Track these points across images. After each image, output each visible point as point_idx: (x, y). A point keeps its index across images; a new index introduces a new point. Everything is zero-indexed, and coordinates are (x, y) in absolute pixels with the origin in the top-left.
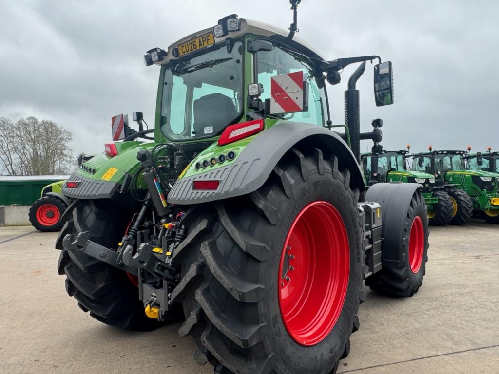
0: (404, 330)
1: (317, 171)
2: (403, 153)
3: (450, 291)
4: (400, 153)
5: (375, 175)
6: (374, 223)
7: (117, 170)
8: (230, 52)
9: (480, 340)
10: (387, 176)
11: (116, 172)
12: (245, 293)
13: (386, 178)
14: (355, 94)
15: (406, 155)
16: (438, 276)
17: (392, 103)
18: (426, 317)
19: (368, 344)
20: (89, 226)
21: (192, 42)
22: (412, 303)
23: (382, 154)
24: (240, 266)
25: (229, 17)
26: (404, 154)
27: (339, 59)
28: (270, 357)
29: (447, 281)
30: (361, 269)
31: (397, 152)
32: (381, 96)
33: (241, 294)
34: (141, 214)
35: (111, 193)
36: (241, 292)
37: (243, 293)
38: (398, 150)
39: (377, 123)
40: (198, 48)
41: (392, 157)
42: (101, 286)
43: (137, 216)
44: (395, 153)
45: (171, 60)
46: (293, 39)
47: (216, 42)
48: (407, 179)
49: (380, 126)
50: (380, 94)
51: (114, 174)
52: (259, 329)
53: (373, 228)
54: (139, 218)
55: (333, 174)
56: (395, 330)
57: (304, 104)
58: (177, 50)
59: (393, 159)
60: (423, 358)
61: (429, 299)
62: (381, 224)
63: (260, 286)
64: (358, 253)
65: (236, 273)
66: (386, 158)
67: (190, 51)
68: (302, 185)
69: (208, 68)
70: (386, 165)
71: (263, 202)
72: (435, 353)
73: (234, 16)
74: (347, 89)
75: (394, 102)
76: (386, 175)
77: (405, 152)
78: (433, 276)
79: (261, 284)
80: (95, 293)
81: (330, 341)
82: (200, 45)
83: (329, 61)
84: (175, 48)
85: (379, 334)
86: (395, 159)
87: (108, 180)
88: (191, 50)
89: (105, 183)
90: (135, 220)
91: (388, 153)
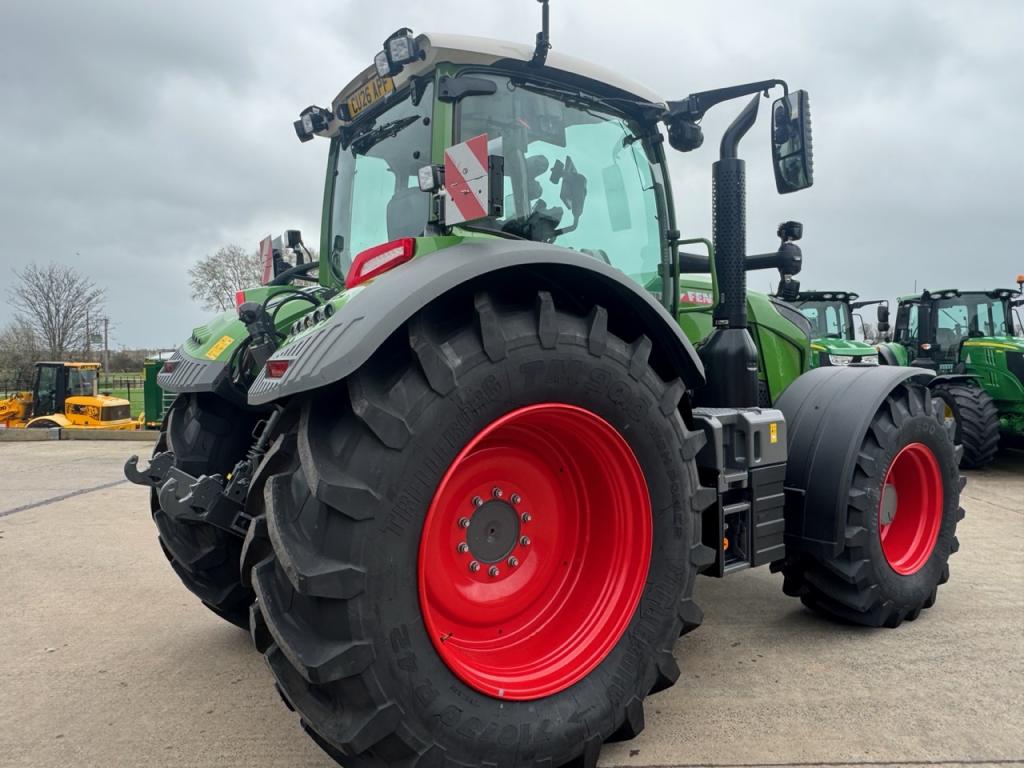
0: (821, 698)
1: (536, 341)
2: (1004, 294)
3: (1004, 625)
4: (996, 295)
5: (928, 347)
6: (757, 455)
7: (232, 340)
8: (416, 103)
9: (1000, 744)
10: (960, 351)
11: (229, 343)
12: (311, 578)
13: (957, 354)
14: (734, 168)
15: (1013, 300)
16: (1000, 588)
17: (808, 183)
18: (897, 675)
19: (715, 718)
20: (189, 442)
21: (363, 89)
22: (885, 642)
23: (949, 298)
24: (316, 527)
25: (395, 36)
26: (1008, 297)
27: (691, 96)
28: (381, 708)
29: (1014, 602)
30: (688, 553)
31: (987, 293)
32: (790, 170)
33: (302, 579)
34: (269, 423)
35: (215, 382)
36: (303, 576)
37: (305, 577)
38: (991, 289)
39: (790, 231)
40: (373, 100)
41: (979, 306)
42: (206, 550)
43: (263, 426)
44: (984, 296)
45: (341, 128)
46: (546, 64)
47: (397, 86)
48: (1004, 355)
49: (797, 237)
50: (787, 166)
51: (225, 348)
52: (349, 650)
53: (752, 465)
54: (266, 430)
55: (588, 347)
56: (799, 695)
57: (491, 202)
58: (345, 107)
59: (982, 309)
60: (821, 764)
61: (935, 637)
62: (786, 459)
63: (353, 568)
64: (678, 519)
65: (309, 538)
66: (964, 309)
67: (363, 109)
68: (485, 369)
69: (390, 138)
70: (963, 323)
71: (366, 403)
72: (860, 758)
73: (403, 32)
74: (717, 158)
75: (815, 181)
76: (958, 347)
77: (1011, 292)
78: (985, 587)
79: (356, 564)
80: (195, 563)
81: (576, 697)
82: (376, 94)
83: (670, 100)
84: (342, 104)
85: (755, 700)
86: (986, 310)
87: (214, 358)
88: (365, 105)
89: (208, 364)
90: (259, 434)
91: (963, 296)
